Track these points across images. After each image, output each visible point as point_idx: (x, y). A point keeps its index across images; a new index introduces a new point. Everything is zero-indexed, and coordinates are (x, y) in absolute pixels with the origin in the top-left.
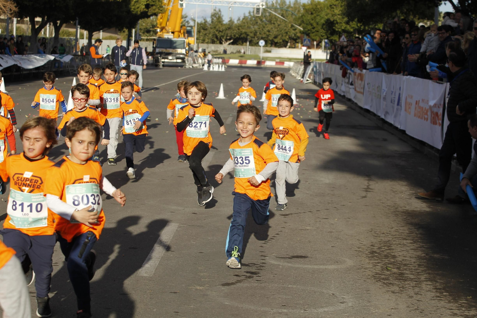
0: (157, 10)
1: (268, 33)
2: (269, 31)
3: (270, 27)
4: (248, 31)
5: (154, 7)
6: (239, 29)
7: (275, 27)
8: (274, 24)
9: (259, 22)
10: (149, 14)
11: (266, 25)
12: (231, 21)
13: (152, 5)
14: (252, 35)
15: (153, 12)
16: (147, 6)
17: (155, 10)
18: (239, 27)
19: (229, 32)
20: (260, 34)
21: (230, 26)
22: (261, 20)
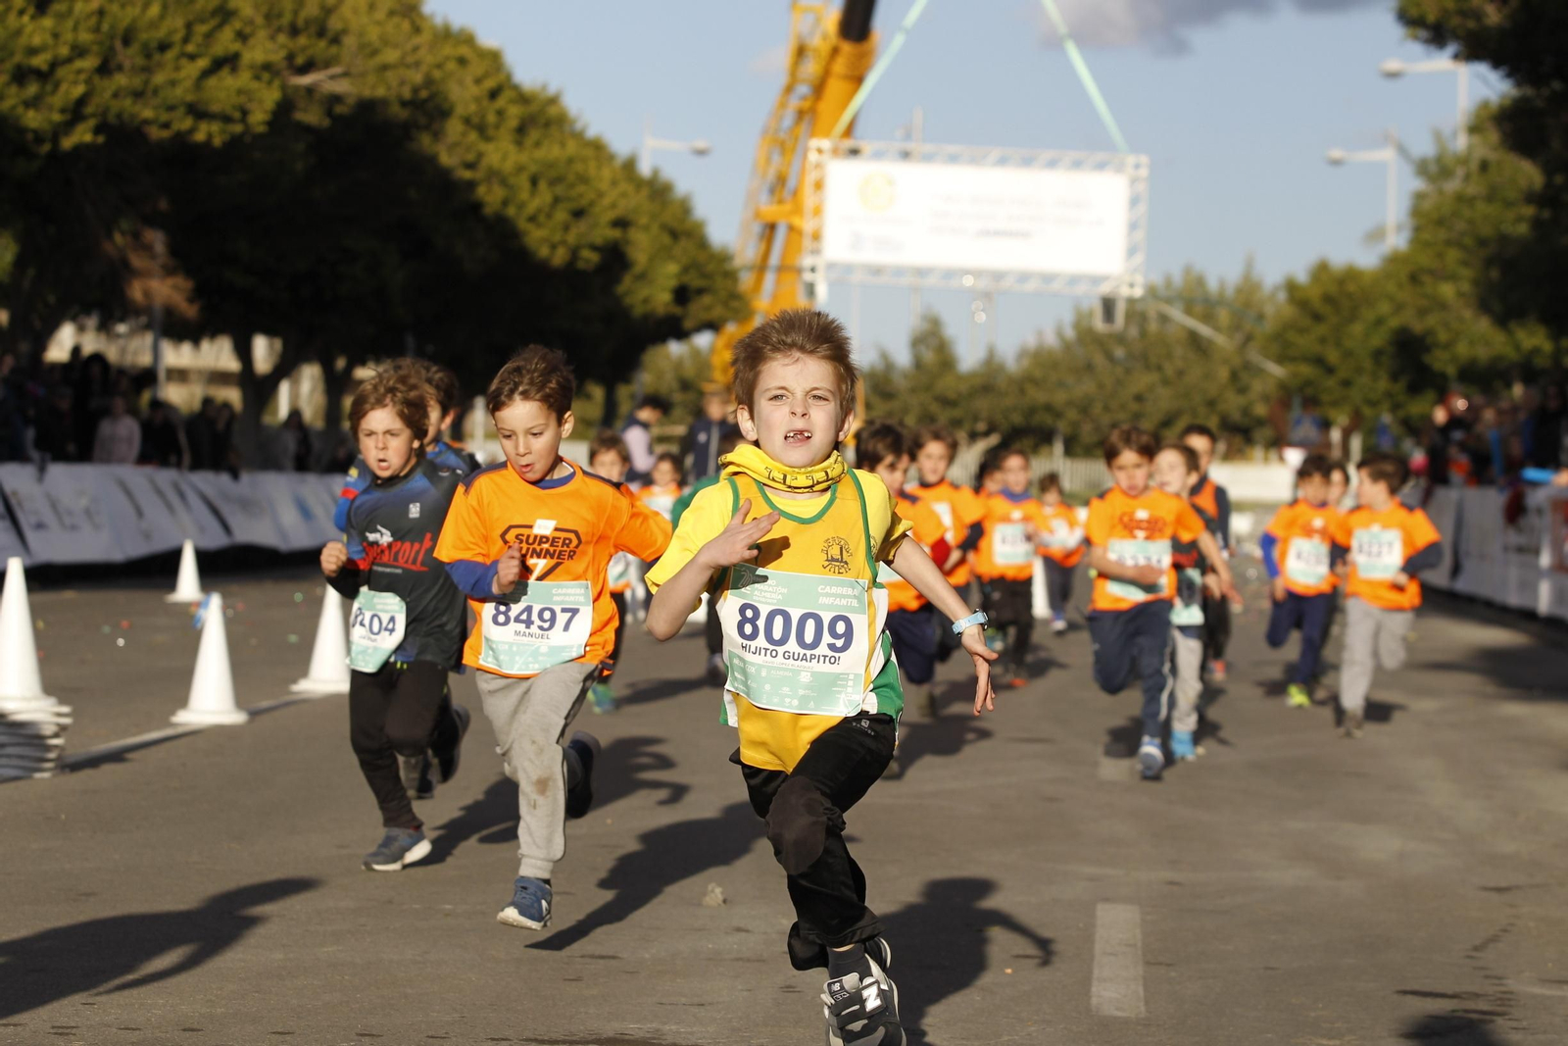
0: (717, 312)
1: (1134, 407)
2: (1139, 398)
3: (1142, 380)
4: (1059, 398)
5: (706, 300)
6: (1022, 391)
7: (1166, 382)
8: (1159, 368)
9: (1099, 360)
10: (688, 324)
11: (1128, 371)
12: (991, 364)
13: (700, 291)
14: (1072, 414)
15: (705, 316)
16: (682, 295)
17: (709, 308)
18: (1024, 382)
19: (982, 405)
20: (1106, 409)
21: (989, 380)
22: (1110, 357)
